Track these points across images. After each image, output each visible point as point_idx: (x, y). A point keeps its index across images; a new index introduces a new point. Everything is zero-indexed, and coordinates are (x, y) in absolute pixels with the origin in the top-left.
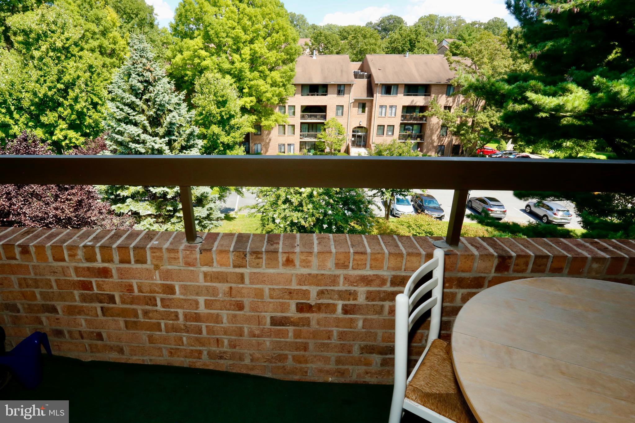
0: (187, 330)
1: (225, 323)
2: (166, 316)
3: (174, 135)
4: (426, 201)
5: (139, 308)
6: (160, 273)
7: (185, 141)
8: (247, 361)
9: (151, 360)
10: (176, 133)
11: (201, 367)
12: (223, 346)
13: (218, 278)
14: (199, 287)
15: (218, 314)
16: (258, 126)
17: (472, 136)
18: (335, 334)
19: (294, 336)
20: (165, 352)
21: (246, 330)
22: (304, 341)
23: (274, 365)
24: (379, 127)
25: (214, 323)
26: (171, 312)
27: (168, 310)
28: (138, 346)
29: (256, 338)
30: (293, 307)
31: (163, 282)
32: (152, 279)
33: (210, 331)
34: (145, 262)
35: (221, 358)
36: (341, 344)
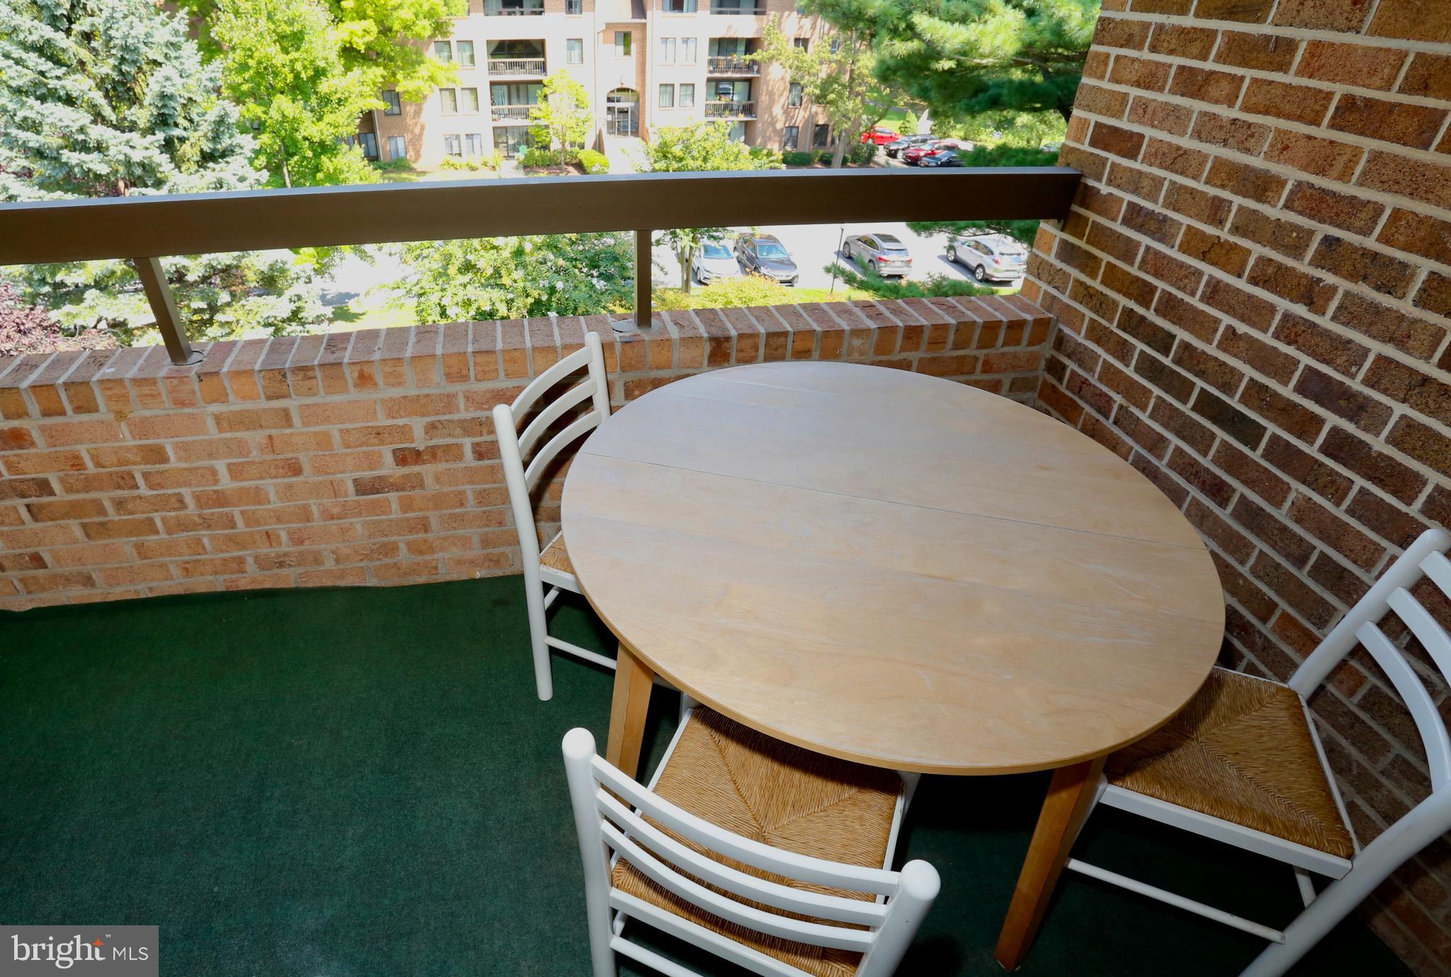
0: (207, 524)
1: (275, 503)
2: (161, 503)
3: (176, 125)
4: (762, 247)
5: (105, 497)
6: (129, 425)
7: (208, 140)
8: (329, 564)
9: (151, 589)
10: (181, 121)
11: (248, 588)
12: (280, 544)
13: (242, 423)
14: (210, 442)
15: (257, 488)
16: (390, 94)
17: (850, 105)
18: (470, 496)
19: (401, 509)
20: (174, 570)
21: (315, 509)
22: (420, 514)
23: (377, 563)
24: (663, 88)
25: (254, 504)
26: (169, 495)
27: (161, 492)
28: (121, 568)
29: (336, 522)
30: (389, 459)
31: (139, 442)
32: (117, 440)
33: (250, 520)
34: (95, 409)
35: (281, 565)
36: (484, 512)
